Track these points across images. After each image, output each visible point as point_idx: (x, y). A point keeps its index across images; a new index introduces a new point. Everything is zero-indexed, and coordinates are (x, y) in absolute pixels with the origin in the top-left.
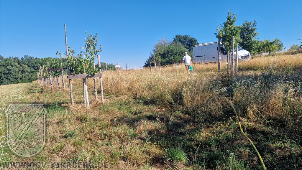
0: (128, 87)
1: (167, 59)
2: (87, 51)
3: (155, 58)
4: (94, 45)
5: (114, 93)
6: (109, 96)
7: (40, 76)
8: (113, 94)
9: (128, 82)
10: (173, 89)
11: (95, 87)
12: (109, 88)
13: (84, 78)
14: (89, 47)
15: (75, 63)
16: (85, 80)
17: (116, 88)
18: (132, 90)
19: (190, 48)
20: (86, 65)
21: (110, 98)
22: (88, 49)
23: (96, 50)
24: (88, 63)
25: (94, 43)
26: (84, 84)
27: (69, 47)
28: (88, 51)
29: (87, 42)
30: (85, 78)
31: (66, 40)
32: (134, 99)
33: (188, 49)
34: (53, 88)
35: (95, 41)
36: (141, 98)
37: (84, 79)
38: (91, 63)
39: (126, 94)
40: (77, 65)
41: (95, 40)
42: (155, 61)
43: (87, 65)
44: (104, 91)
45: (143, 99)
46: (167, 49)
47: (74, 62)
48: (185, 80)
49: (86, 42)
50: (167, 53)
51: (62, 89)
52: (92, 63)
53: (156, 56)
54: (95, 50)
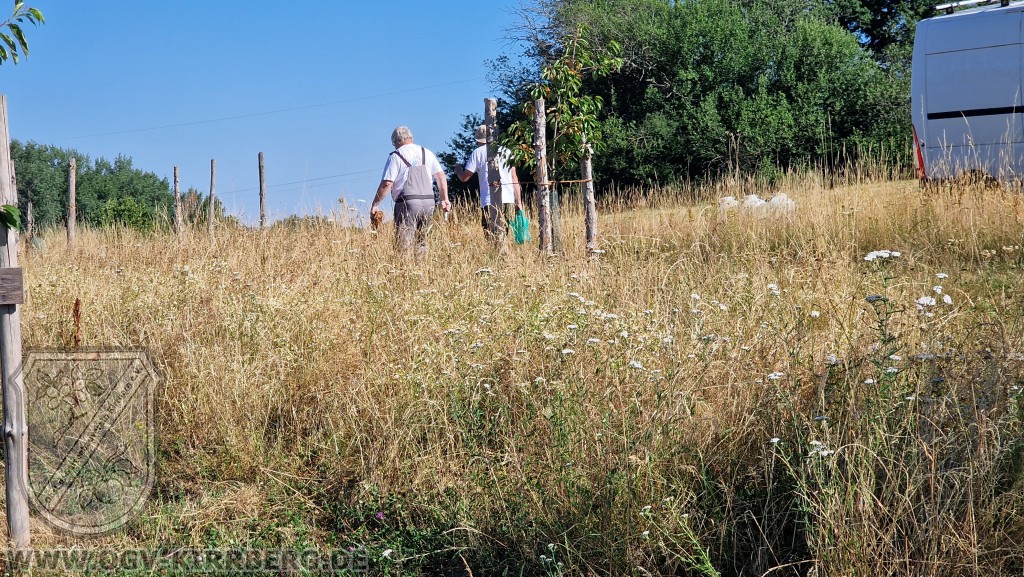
0: (274, 400)
1: (659, 122)
3: (542, 121)
9: (272, 357)
10: (717, 439)
18: (305, 433)
19: (883, 22)
32: (328, 523)
33: (868, 32)
36: (392, 515)
39: (250, 477)
42: (542, 142)
45: (411, 528)
46: (656, 30)
48: (829, 348)
50: (661, 68)
53: (550, 103)
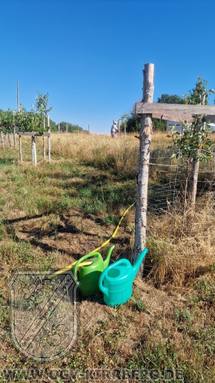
4: (45, 104)
11: (44, 147)
14: (40, 105)
15: (25, 120)
20: (35, 124)
22: (38, 108)
24: (38, 121)
27: (21, 104)
30: (34, 136)
31: (18, 97)
34: (3, 146)
35: (46, 100)
40: (27, 123)
49: (37, 100)
51: (13, 147)
54: (45, 109)
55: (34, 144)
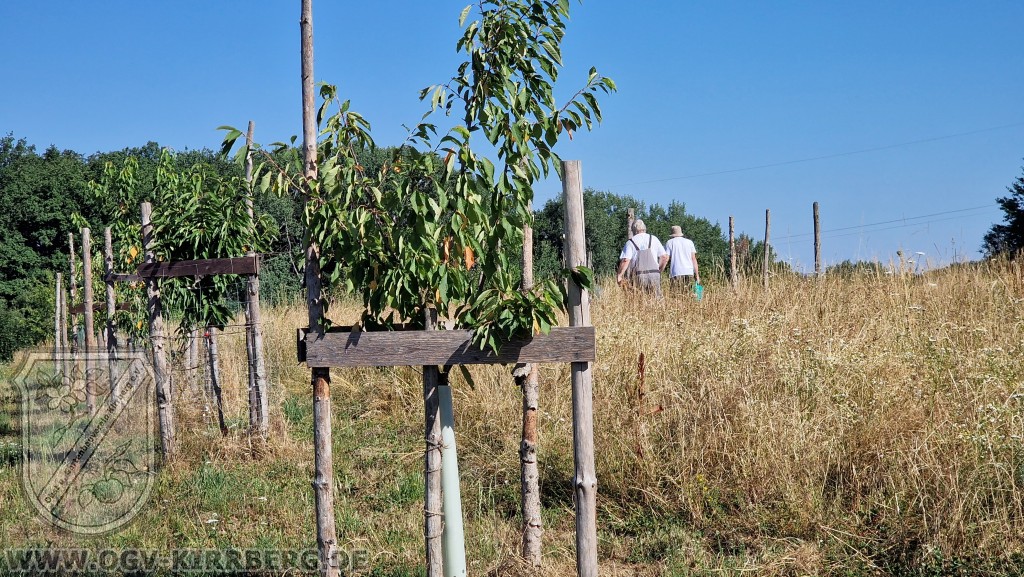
0: (833, 456)
2: (476, 122)
4: (535, 65)
5: (697, 513)
6: (647, 539)
7: (77, 309)
8: (684, 517)
9: (832, 413)
11: (524, 450)
12: (651, 464)
13: (435, 367)
14: (494, 83)
15: (368, 225)
16: (442, 379)
17: (716, 463)
20: (456, 250)
21: (656, 553)
22: (481, 105)
23: (547, 114)
24: (478, 228)
25: (532, 53)
26: (430, 423)
27: (326, 90)
28: (483, 118)
29: (476, 39)
30: (447, 368)
31: (310, 29)
34: (170, 431)
35: (548, 30)
37: (435, 377)
38: (501, 232)
40: (386, 248)
41: (543, 22)
43: (468, 251)
44: (603, 490)
47: (364, 217)
49: (466, 39)
51: (243, 436)
52: (507, 225)
54: (538, 114)
55: (447, 436)
